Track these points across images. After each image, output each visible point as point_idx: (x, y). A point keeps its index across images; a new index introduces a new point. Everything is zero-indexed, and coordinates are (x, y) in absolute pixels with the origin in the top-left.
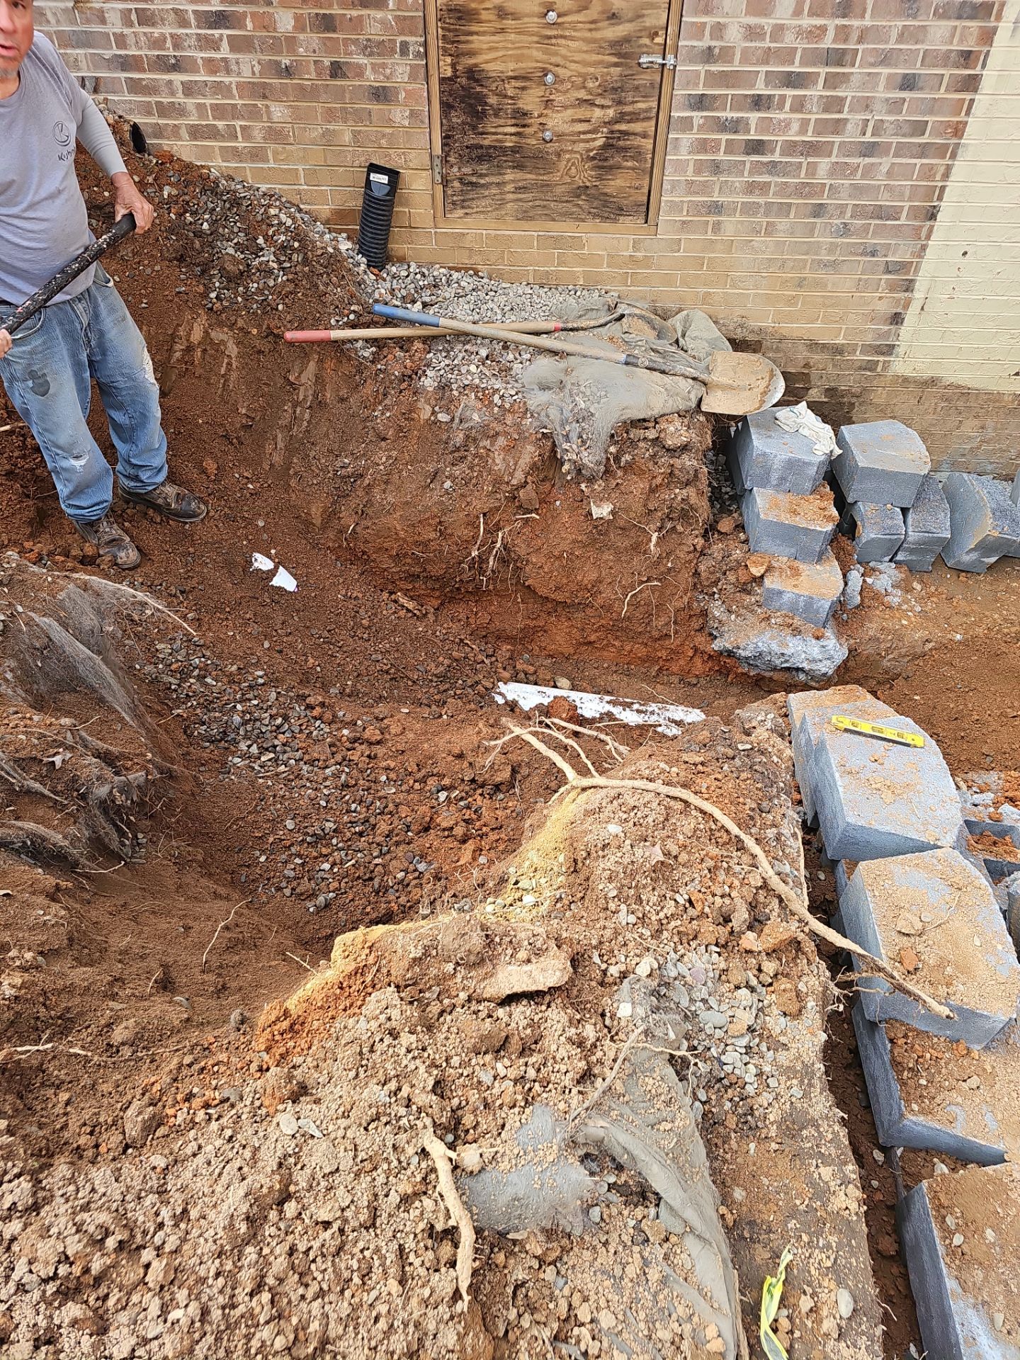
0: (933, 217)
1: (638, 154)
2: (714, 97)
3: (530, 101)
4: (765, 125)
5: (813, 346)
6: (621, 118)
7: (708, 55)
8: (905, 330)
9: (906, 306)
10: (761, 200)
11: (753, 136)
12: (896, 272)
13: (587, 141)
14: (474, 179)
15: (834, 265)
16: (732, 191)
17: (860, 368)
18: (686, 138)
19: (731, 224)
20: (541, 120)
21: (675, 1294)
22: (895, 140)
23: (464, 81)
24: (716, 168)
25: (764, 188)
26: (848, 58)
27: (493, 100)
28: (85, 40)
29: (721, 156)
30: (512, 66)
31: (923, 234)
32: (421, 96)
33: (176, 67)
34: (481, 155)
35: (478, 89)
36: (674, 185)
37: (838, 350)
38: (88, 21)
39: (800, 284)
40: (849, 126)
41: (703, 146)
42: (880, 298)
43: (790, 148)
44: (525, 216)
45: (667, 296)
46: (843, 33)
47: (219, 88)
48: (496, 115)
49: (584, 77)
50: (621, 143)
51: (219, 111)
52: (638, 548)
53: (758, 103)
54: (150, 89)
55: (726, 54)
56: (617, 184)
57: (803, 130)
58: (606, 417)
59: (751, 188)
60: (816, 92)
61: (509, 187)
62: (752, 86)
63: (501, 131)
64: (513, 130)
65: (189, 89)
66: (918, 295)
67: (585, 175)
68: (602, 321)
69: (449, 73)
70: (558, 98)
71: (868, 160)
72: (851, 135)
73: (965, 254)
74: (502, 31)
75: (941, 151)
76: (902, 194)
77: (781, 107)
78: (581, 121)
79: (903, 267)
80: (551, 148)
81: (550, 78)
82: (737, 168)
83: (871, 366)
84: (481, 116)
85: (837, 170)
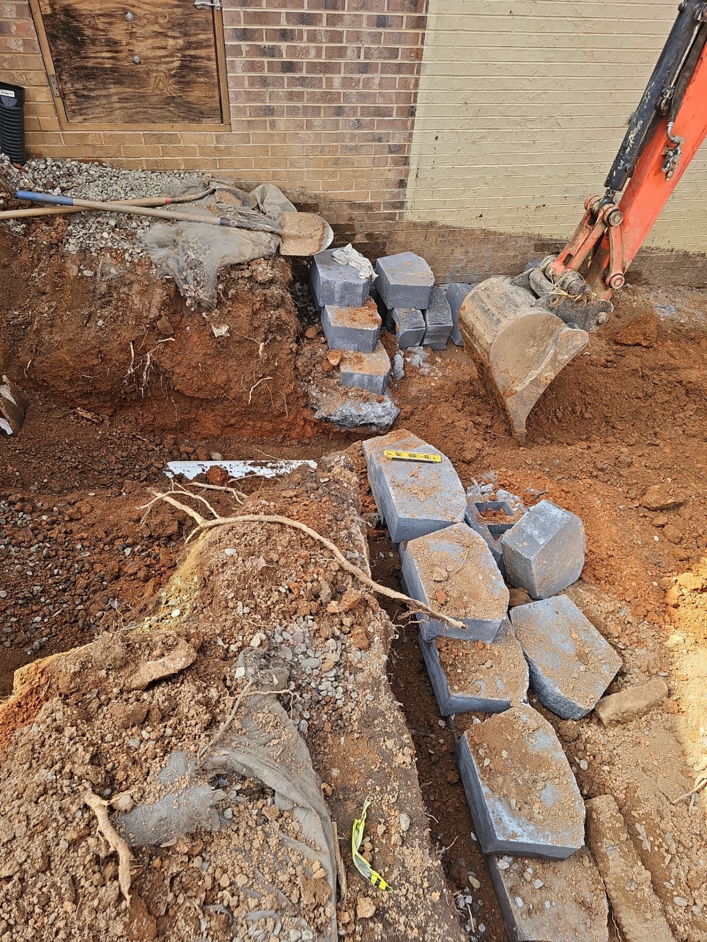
0: (413, 114)
1: (207, 73)
2: (253, 31)
3: (118, 32)
4: (292, 50)
5: (353, 205)
6: (189, 46)
8: (409, 190)
9: (407, 175)
10: (300, 105)
11: (285, 59)
12: (396, 152)
13: (167, 63)
14: (86, 93)
15: (356, 149)
16: (279, 98)
17: (385, 219)
18: (239, 61)
19: (282, 121)
20: (129, 47)
21: (289, 849)
22: (380, 61)
23: (62, 18)
24: (264, 82)
25: (299, 96)
26: (339, 4)
27: (88, 32)
29: (266, 74)
30: (98, 6)
31: (409, 125)
32: (29, 29)
34: (89, 74)
35: (75, 24)
36: (237, 94)
37: (369, 207)
39: (336, 162)
40: (349, 52)
41: (252, 66)
42: (390, 170)
43: (312, 67)
44: (131, 120)
45: (247, 175)
48: (94, 44)
49: (155, 14)
50: (193, 64)
52: (252, 354)
53: (285, 35)
56: (196, 94)
57: (319, 55)
58: (212, 263)
59: (291, 96)
60: (322, 27)
61: (115, 98)
62: (278, 23)
63: (100, 56)
64: (109, 55)
66: (413, 167)
67: (171, 88)
68: (200, 195)
69: (49, 11)
70: (139, 31)
71: (365, 76)
72: (350, 58)
73: (437, 138)
75: (410, 69)
76: (391, 99)
77: (301, 38)
78: (160, 48)
79: (399, 149)
80: (141, 68)
81: (129, 15)
82: (279, 82)
83: (392, 217)
84: (81, 44)
85: (346, 83)
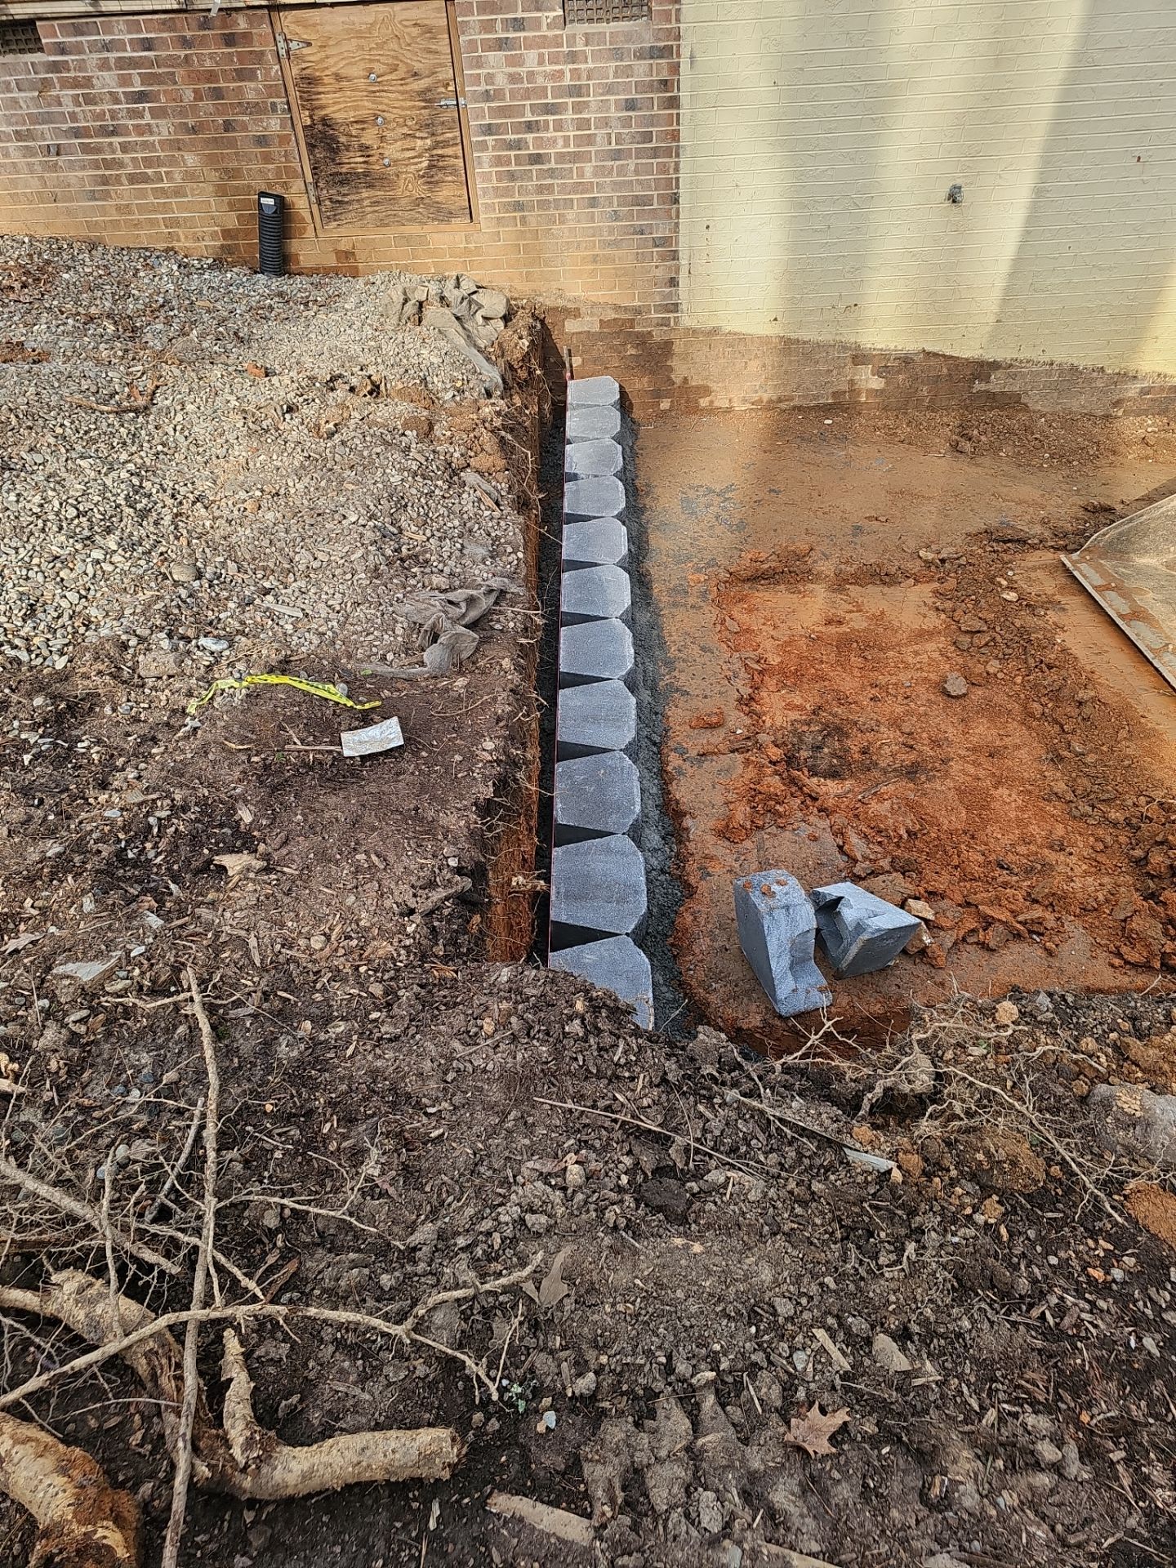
0: (676, 201)
1: (454, 171)
2: (499, 125)
3: (369, 137)
4: (539, 142)
5: (618, 308)
6: (436, 145)
7: (487, 96)
8: (682, 290)
9: (678, 271)
10: (550, 198)
11: (532, 151)
12: (662, 245)
13: (416, 164)
14: (340, 198)
15: (616, 244)
16: (528, 192)
18: (486, 156)
19: (533, 217)
20: (380, 151)
22: (633, 146)
23: (320, 127)
24: (512, 176)
25: (549, 189)
26: (584, 90)
27: (343, 139)
28: (47, 118)
29: (513, 168)
30: (352, 114)
31: (674, 214)
32: (291, 140)
33: (114, 132)
34: (344, 180)
35: (331, 132)
36: (485, 191)
37: (637, 311)
38: (49, 105)
39: (595, 260)
40: (598, 139)
41: (498, 161)
42: (657, 267)
43: (561, 157)
44: (382, 224)
46: (576, 74)
47: (146, 146)
48: (348, 150)
49: (404, 117)
50: (441, 164)
51: (148, 162)
53: (530, 127)
54: (98, 150)
55: (498, 95)
56: (444, 193)
57: (567, 145)
59: (540, 189)
60: (569, 115)
61: (366, 203)
62: (523, 116)
63: (353, 161)
64: (361, 159)
65: (125, 148)
66: (683, 262)
67: (419, 190)
69: (309, 122)
70: (389, 134)
71: (618, 163)
72: (601, 145)
73: (708, 227)
74: (341, 89)
75: (668, 152)
76: (650, 187)
77: (547, 129)
78: (408, 150)
79: (665, 241)
80: (392, 170)
81: (380, 120)
82: (527, 175)
83: (665, 323)
84: (336, 151)
85: (599, 171)
